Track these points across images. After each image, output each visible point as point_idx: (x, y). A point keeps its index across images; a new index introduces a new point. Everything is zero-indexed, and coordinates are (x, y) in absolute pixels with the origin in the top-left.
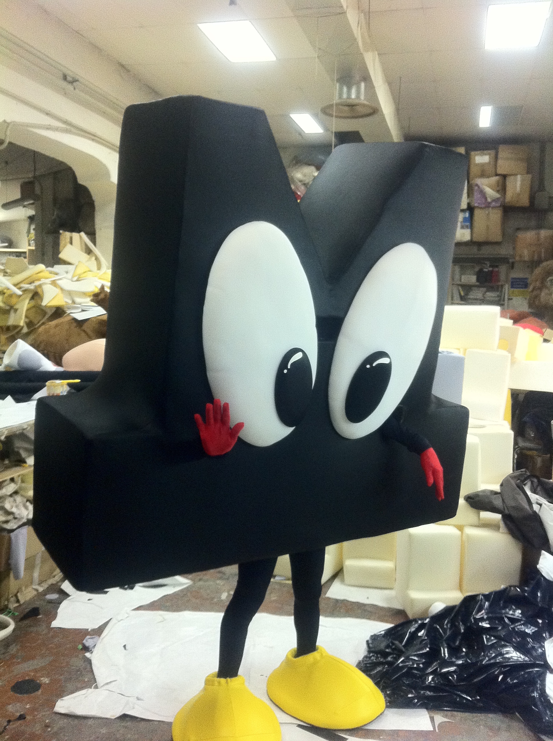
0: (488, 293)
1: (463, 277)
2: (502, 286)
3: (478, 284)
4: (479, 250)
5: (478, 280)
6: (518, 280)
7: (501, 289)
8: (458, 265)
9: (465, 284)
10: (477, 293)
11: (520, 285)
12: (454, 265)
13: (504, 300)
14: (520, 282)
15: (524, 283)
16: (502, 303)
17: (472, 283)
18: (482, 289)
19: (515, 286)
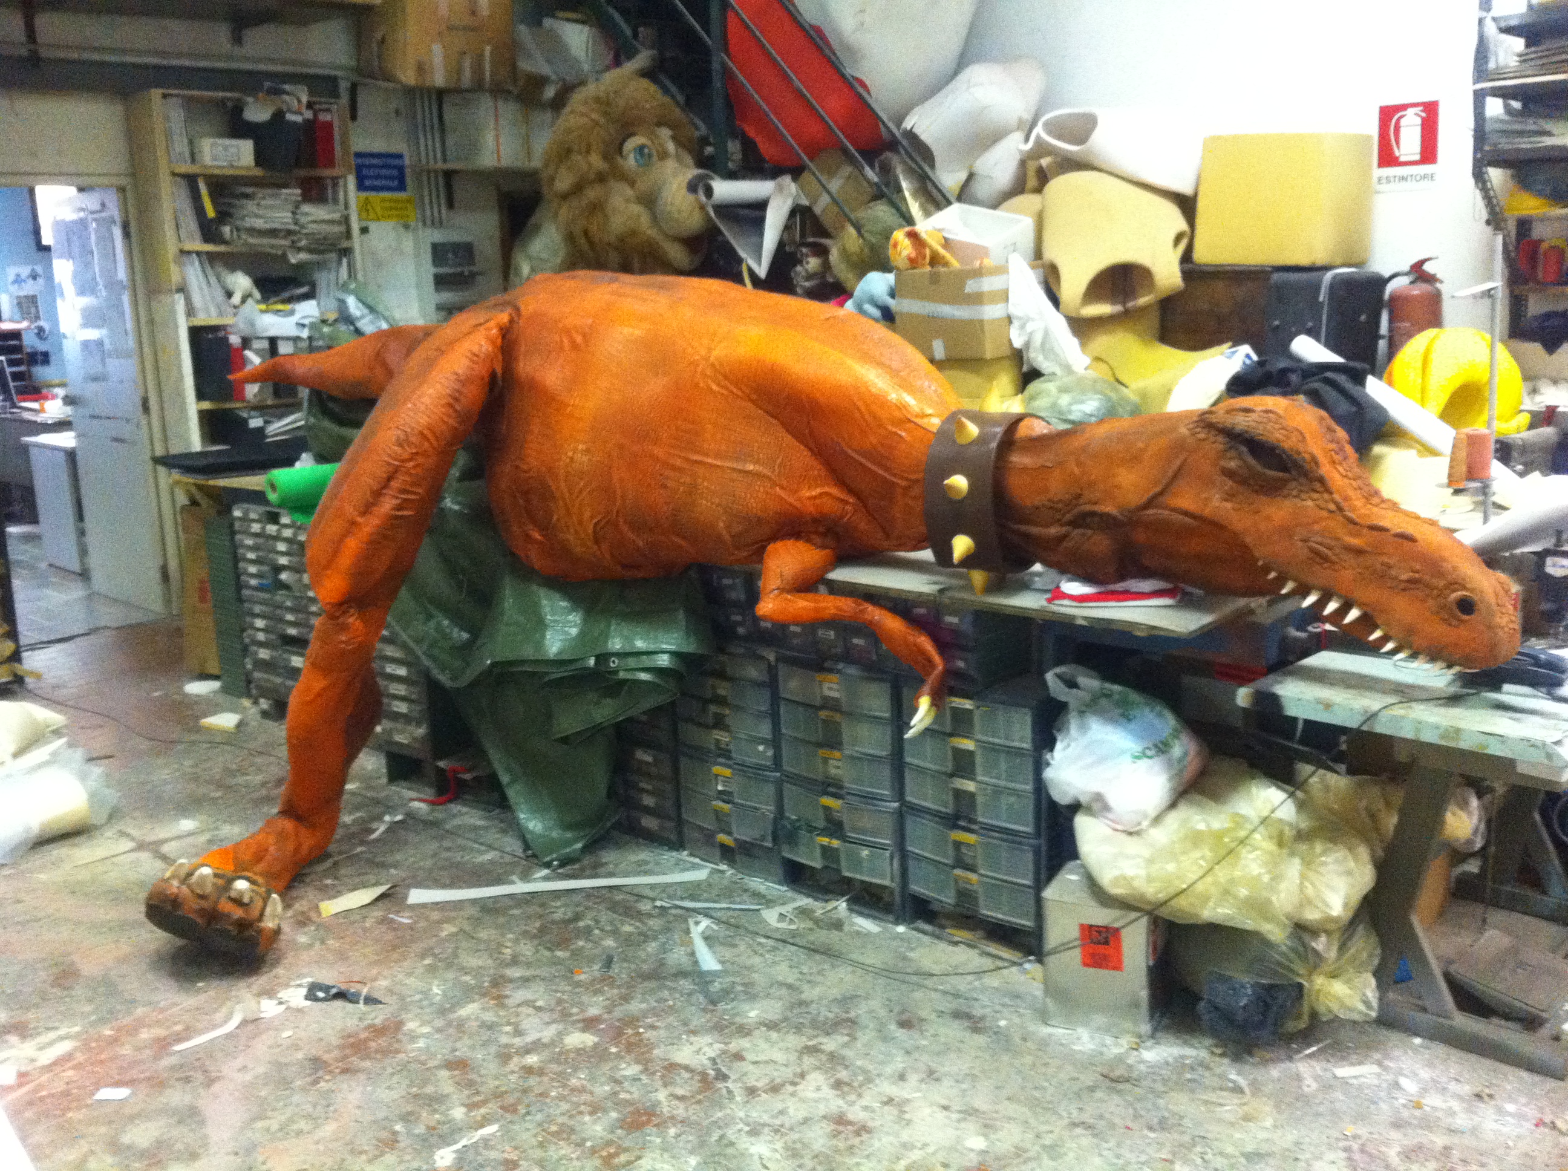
0: (306, 209)
1: (202, 144)
2: (337, 181)
3: (262, 172)
4: (237, 39)
5: (260, 158)
6: (375, 161)
7: (335, 192)
8: (177, 96)
9: (217, 172)
10: (271, 207)
11: (386, 178)
12: (165, 96)
13: (348, 235)
14: (383, 167)
15: (395, 173)
16: (345, 244)
17: (242, 168)
18: (284, 191)
19: (367, 183)
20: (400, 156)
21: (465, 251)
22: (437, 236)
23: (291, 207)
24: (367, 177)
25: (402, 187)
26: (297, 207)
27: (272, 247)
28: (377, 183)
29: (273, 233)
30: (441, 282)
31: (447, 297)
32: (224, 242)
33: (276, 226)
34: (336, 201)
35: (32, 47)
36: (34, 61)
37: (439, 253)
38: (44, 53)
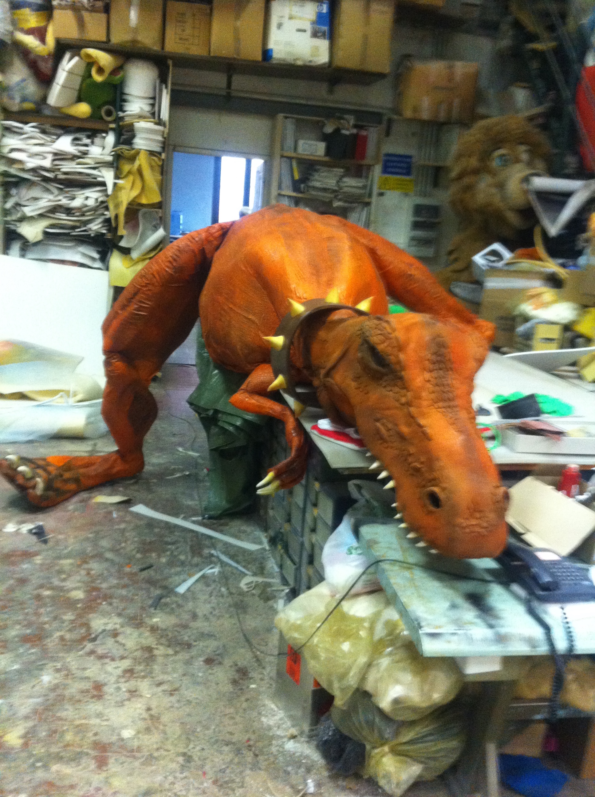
0: (345, 179)
1: (301, 142)
2: (369, 167)
3: (327, 159)
4: (331, 91)
5: (328, 151)
6: (396, 159)
7: (368, 174)
8: (292, 118)
9: (303, 157)
10: (326, 177)
11: (399, 167)
12: (286, 118)
13: (370, 195)
14: (398, 162)
15: (405, 165)
16: (367, 200)
17: (317, 156)
18: (335, 169)
19: (390, 170)
20: (410, 157)
21: (434, 210)
22: (420, 201)
23: (337, 178)
24: (389, 167)
25: (408, 173)
26: (341, 179)
27: (323, 197)
28: (393, 170)
29: (325, 190)
30: (416, 225)
31: (420, 233)
32: (301, 192)
33: (328, 187)
34: (367, 177)
35: (227, 91)
36: (228, 97)
37: (418, 210)
38: (234, 94)
